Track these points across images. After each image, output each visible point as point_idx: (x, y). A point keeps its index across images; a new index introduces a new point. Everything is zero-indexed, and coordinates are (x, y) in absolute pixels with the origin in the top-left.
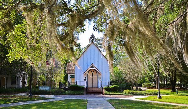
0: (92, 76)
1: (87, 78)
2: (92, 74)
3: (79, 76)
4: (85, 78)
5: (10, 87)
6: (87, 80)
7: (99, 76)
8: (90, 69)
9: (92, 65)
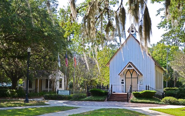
0: (131, 78)
1: (124, 80)
2: (131, 75)
3: (114, 78)
4: (123, 80)
5: (45, 91)
6: (124, 83)
7: (140, 78)
8: (129, 70)
9: (130, 64)
